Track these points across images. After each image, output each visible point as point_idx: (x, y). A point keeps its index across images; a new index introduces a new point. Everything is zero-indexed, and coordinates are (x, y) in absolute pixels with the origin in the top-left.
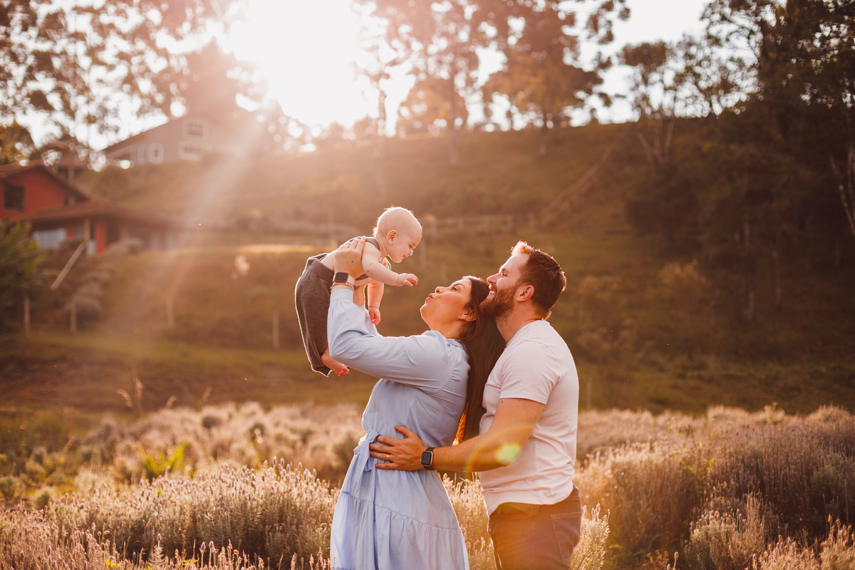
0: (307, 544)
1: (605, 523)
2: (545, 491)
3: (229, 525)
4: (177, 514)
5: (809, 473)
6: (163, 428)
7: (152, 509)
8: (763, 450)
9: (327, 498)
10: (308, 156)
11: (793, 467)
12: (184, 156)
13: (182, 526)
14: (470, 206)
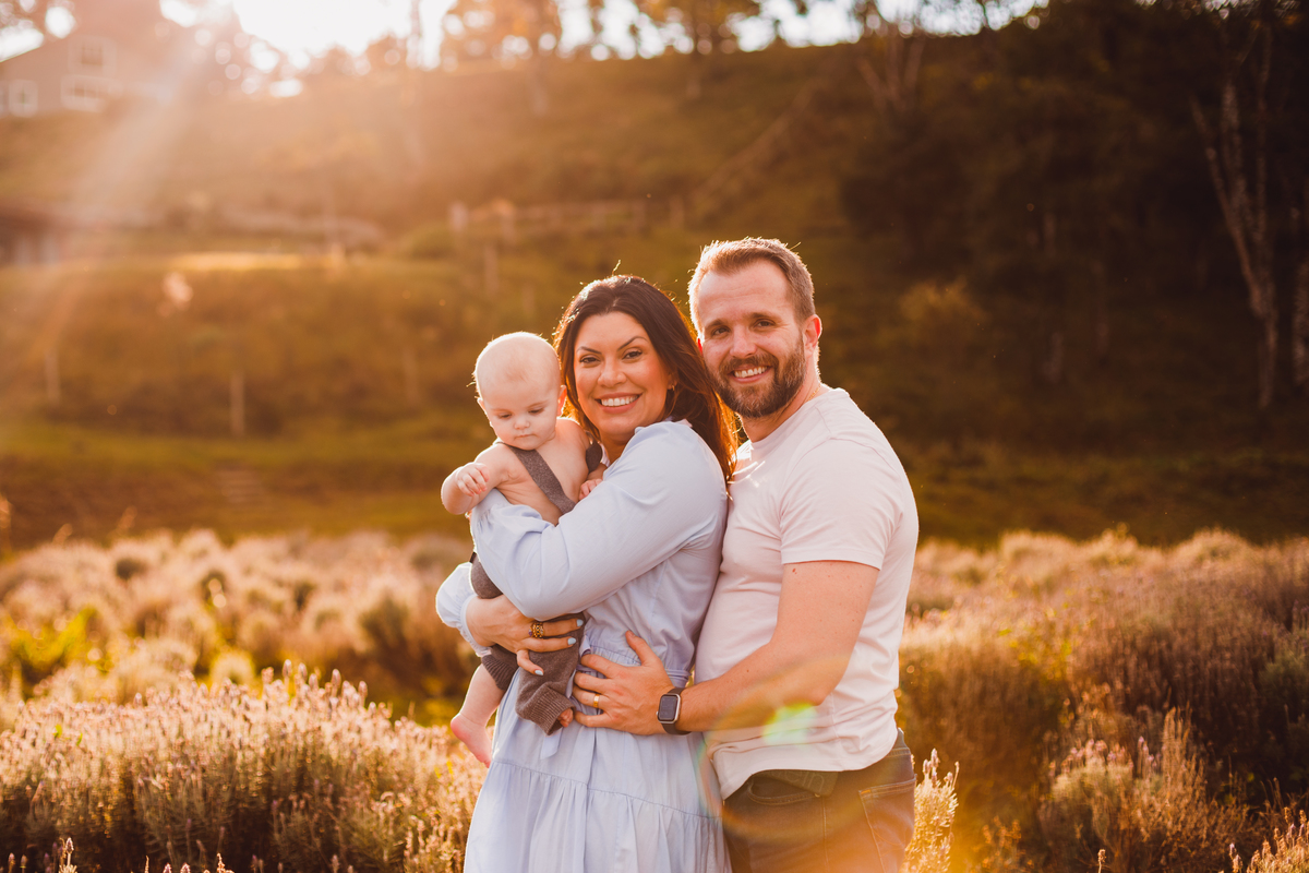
0: (356, 835)
1: (948, 789)
2: (848, 744)
3: (201, 798)
4: (95, 775)
5: (1257, 666)
6: (47, 581)
7: (43, 762)
8: (1168, 624)
9: (387, 738)
10: (289, 103)
11: (1228, 655)
12: (73, 103)
13: (104, 798)
14: (571, 186)
